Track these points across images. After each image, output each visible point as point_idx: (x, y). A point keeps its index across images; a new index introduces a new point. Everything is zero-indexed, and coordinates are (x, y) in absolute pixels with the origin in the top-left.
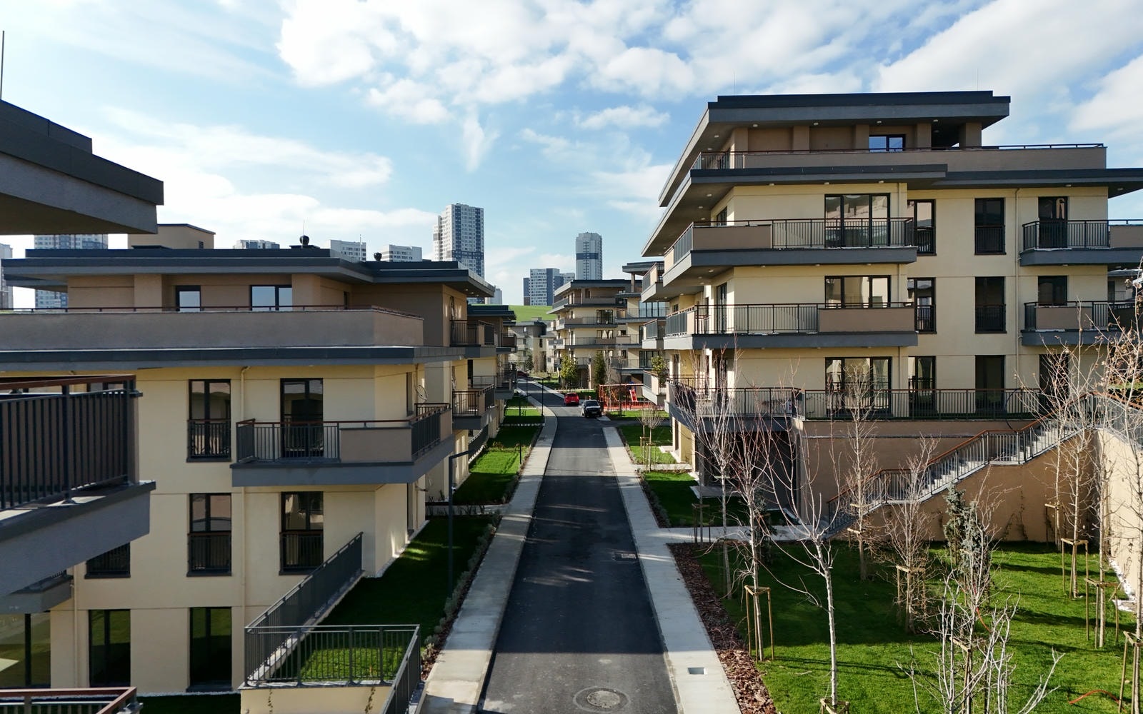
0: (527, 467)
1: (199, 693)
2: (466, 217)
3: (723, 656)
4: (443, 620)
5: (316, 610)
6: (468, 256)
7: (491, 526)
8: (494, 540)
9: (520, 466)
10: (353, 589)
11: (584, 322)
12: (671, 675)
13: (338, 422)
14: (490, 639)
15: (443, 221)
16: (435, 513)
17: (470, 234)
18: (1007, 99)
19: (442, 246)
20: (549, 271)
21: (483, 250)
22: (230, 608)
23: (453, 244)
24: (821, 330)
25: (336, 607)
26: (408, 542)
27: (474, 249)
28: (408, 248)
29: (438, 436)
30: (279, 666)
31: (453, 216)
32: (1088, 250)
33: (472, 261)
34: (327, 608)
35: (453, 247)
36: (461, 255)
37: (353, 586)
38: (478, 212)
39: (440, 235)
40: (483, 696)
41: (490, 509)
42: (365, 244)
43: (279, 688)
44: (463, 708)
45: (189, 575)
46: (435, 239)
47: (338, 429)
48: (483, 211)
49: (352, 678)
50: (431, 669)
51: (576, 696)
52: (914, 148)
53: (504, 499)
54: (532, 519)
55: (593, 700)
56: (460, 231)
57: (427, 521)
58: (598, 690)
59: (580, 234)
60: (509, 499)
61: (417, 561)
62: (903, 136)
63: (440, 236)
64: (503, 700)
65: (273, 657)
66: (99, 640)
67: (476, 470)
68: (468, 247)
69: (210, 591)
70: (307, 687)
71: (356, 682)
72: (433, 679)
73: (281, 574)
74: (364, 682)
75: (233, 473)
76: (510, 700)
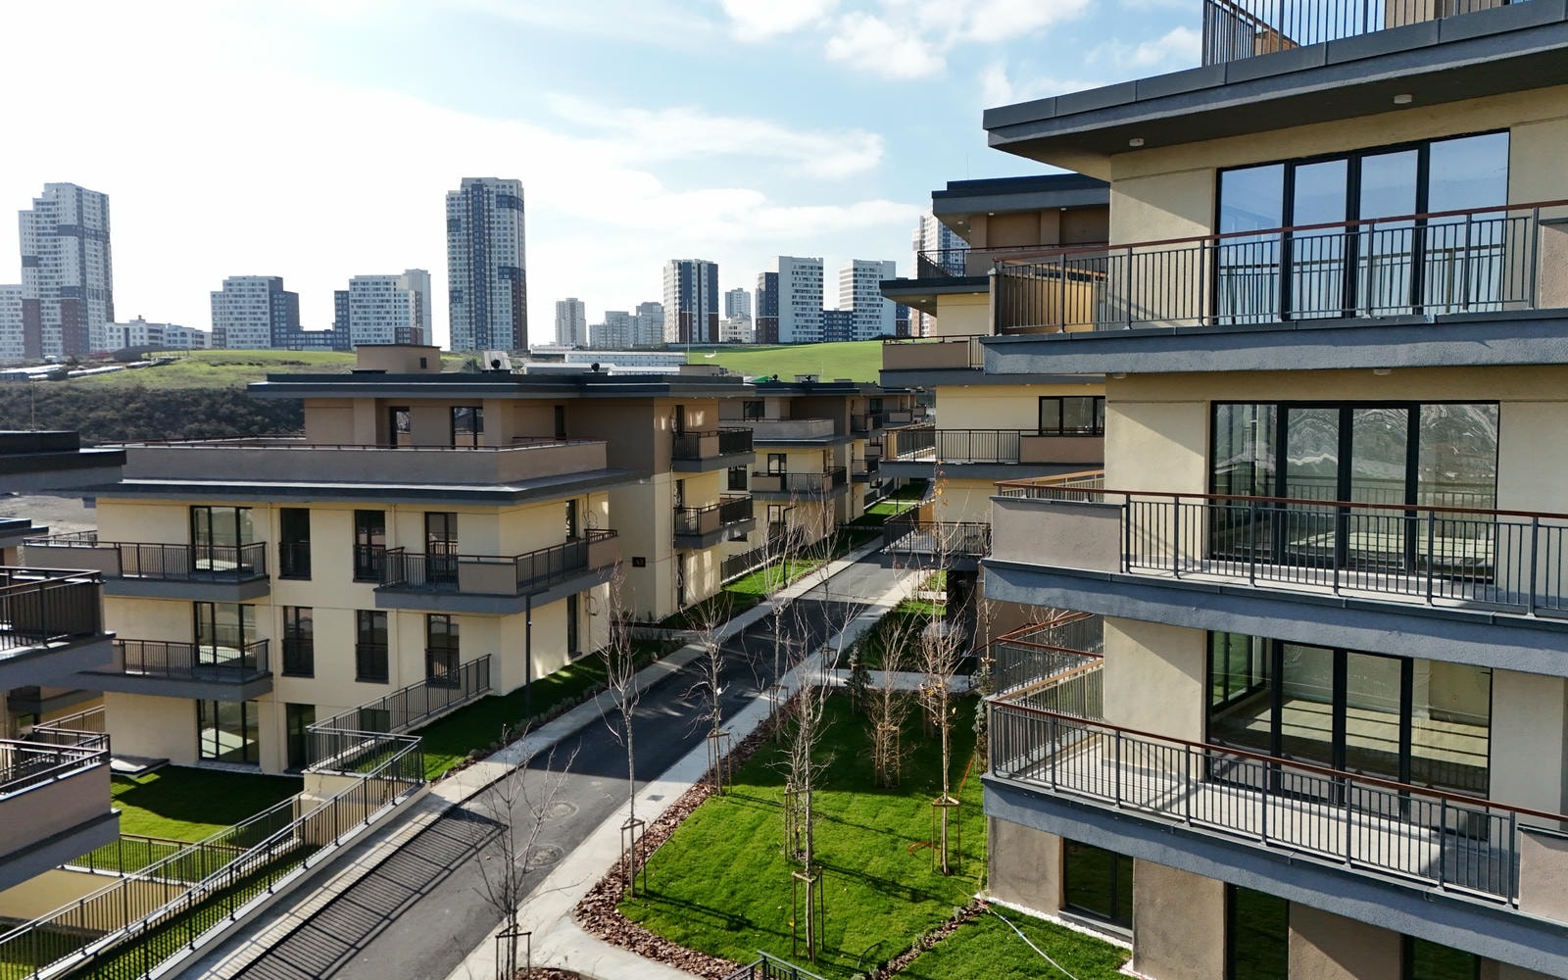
3: (694, 789)
7: (658, 655)
9: (780, 586)
15: (926, 222)
24: (1022, 461)
26: (568, 663)
28: (878, 264)
29: (585, 564)
30: (344, 759)
39: (922, 243)
40: (469, 798)
41: (680, 634)
42: (821, 260)
44: (446, 804)
45: (358, 680)
47: (466, 563)
50: (455, 774)
58: (559, 803)
64: (481, 803)
70: (347, 776)
72: (446, 782)
75: (377, 596)
76: (486, 803)
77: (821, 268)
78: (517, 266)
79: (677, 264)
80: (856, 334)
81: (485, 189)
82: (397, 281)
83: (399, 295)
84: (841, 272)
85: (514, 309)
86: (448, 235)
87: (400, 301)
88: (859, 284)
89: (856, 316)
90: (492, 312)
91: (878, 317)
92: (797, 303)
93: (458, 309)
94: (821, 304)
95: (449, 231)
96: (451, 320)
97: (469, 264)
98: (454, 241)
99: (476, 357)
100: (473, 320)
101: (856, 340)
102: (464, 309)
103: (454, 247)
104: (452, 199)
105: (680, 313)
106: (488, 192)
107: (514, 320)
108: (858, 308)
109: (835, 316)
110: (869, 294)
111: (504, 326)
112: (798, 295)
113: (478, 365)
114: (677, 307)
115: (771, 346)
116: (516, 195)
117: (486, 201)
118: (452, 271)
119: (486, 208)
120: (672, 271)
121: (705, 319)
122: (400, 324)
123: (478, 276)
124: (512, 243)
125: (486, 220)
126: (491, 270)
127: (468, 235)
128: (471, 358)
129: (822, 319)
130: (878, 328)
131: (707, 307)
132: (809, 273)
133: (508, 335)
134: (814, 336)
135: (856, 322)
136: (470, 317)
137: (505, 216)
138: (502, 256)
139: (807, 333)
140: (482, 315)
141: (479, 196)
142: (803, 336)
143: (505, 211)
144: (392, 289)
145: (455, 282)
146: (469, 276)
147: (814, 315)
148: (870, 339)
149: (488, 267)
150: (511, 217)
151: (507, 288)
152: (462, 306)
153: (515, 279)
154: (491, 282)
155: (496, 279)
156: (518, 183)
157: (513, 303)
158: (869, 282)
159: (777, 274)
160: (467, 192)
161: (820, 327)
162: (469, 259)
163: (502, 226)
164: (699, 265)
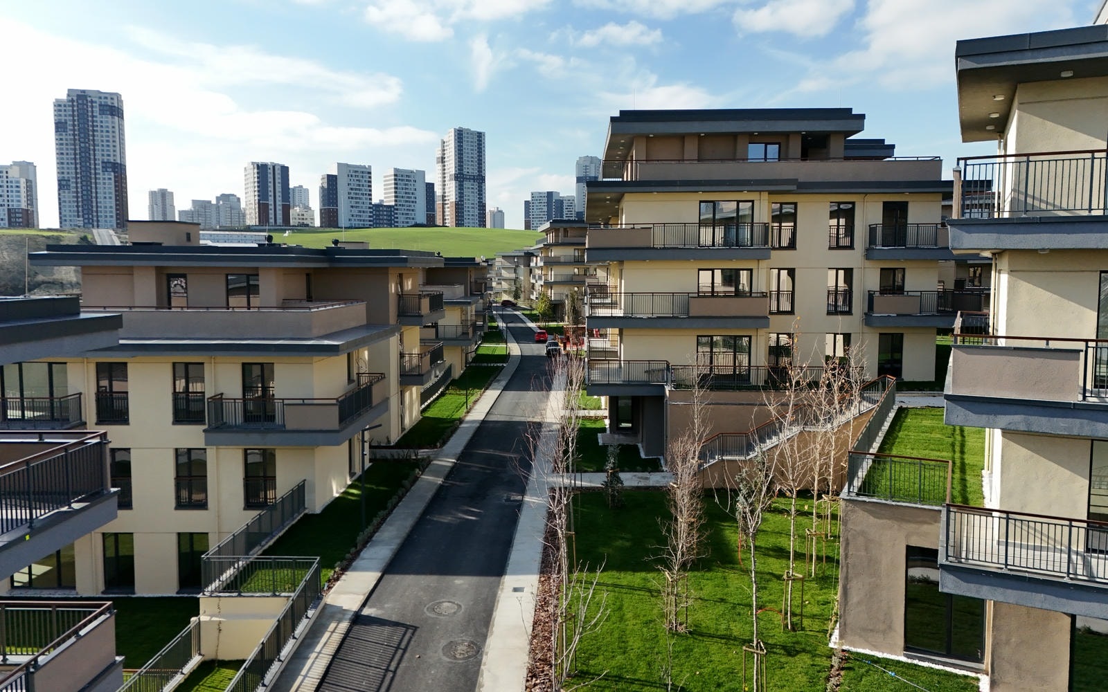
0: (473, 411)
1: (186, 595)
2: (468, 141)
3: (543, 579)
4: (353, 550)
5: (263, 541)
6: (470, 179)
7: (417, 470)
8: (417, 483)
9: (465, 411)
10: (297, 523)
11: (562, 260)
12: (499, 592)
13: (283, 399)
14: (382, 565)
15: (446, 144)
16: (378, 457)
17: (472, 157)
18: (862, 117)
19: (444, 170)
20: (550, 194)
21: (484, 174)
22: (207, 533)
23: (456, 167)
24: (691, 315)
25: (280, 537)
26: (349, 482)
27: (476, 173)
28: (412, 172)
29: (371, 402)
30: (229, 581)
31: (455, 140)
32: (919, 248)
33: (473, 185)
34: (272, 539)
35: (456, 171)
36: (464, 178)
37: (296, 520)
38: (480, 136)
39: (443, 158)
40: (364, 605)
41: (423, 453)
42: (370, 167)
43: (226, 597)
44: (348, 613)
45: (176, 508)
46: (438, 163)
47: (284, 405)
48: (484, 135)
49: (274, 592)
50: (334, 585)
51: (427, 606)
52: (787, 159)
53: (438, 444)
54: (455, 463)
55: (438, 609)
56: (462, 154)
57: (371, 464)
58: (443, 602)
59: (580, 158)
60: (444, 443)
61: (352, 500)
62: (779, 144)
63: (443, 160)
64: (377, 608)
65: (224, 575)
66: (111, 553)
67: (427, 414)
68: (470, 171)
69: (192, 521)
70: (244, 596)
71: (277, 594)
72: (333, 593)
73: (245, 509)
74: (283, 594)
75: (205, 436)
76: (382, 608)
77: (370, 173)
78: (119, 162)
79: (256, 166)
80: (397, 222)
81: (89, 99)
82: (9, 171)
83: (11, 182)
84: (385, 177)
85: (116, 196)
86: (56, 135)
87: (12, 187)
88: (399, 186)
89: (397, 209)
90: (97, 198)
91: (413, 210)
92: (352, 198)
93: (66, 194)
94: (371, 199)
95: (56, 132)
96: (60, 204)
97: (75, 159)
98: (61, 139)
99: (86, 234)
100: (80, 204)
101: (397, 226)
102: (72, 195)
103: (62, 144)
104: (58, 105)
105: (259, 203)
106: (92, 102)
107: (116, 205)
108: (399, 203)
109: (381, 209)
110: (406, 193)
111: (108, 210)
112: (352, 192)
113: (89, 240)
114: (257, 198)
115: (333, 230)
116: (116, 105)
117: (90, 109)
118: (60, 163)
119: (90, 114)
120: (252, 171)
121: (279, 208)
122: (13, 205)
123: (83, 169)
124: (114, 144)
125: (90, 123)
126: (95, 164)
127: (74, 135)
128: (83, 235)
129: (371, 210)
130: (413, 219)
131: (280, 198)
132: (360, 177)
133: (111, 217)
134: (365, 223)
135: (397, 214)
136: (77, 202)
137: (107, 122)
138: (105, 153)
139: (361, 220)
140: (88, 200)
141: (83, 104)
142: (357, 222)
143: (107, 118)
144: (5, 177)
145: (63, 173)
146: (76, 169)
147: (365, 207)
148: (408, 227)
149: (92, 162)
150: (113, 122)
151: (110, 179)
152: (69, 193)
153: (117, 172)
154: (95, 174)
155: (100, 171)
156: (118, 96)
157: (116, 191)
158: (406, 185)
159: (336, 176)
160: (72, 101)
161: (370, 217)
162: (75, 154)
163: (104, 129)
164: (274, 167)
